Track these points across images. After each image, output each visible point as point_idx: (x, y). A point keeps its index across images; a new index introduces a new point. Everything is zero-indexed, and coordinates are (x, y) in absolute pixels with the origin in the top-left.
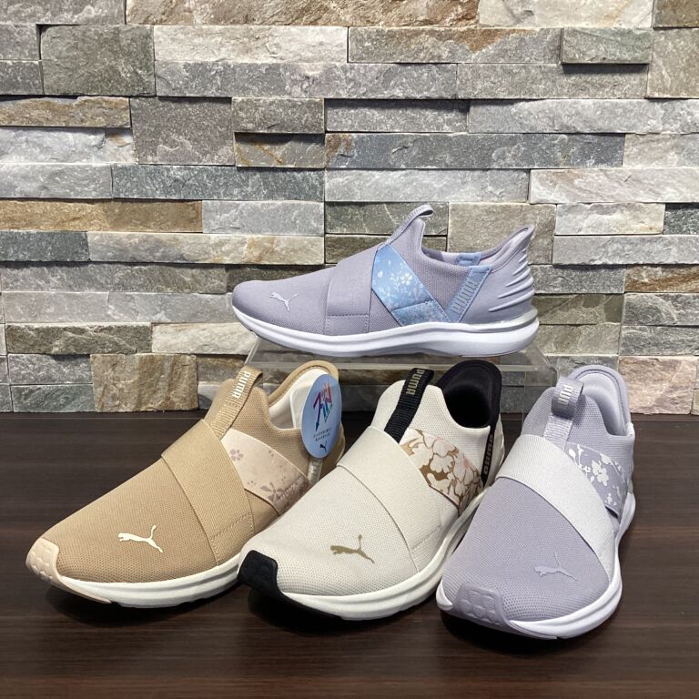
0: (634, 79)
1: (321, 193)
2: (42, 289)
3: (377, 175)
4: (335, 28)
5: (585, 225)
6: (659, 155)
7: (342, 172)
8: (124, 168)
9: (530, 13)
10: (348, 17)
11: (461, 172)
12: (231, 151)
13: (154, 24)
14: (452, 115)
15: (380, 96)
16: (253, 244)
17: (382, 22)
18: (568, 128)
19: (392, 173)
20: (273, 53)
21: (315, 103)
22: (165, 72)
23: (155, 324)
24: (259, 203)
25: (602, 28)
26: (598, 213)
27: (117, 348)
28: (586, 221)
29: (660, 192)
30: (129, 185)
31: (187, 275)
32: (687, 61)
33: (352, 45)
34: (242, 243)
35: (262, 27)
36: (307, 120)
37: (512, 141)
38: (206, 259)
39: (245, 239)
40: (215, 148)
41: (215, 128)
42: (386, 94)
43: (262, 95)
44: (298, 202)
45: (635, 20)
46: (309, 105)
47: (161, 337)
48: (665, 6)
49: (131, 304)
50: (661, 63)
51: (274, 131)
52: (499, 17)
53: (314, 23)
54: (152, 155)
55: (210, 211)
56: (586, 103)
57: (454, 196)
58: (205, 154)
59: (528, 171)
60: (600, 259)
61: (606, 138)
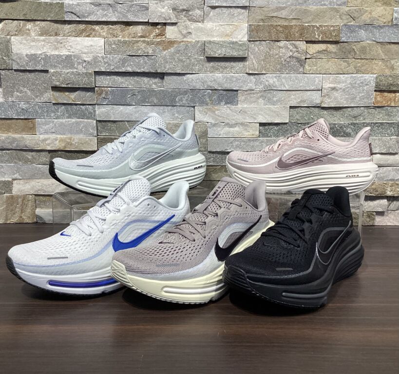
0: (240, 65)
1: (94, 116)
3: (122, 108)
4: (98, 38)
5: (222, 133)
6: (255, 100)
7: (104, 106)
9: (190, 33)
10: (104, 33)
11: (162, 107)
12: (50, 95)
13: (12, 36)
14: (157, 80)
15: (120, 70)
16: (61, 140)
17: (121, 36)
18: (211, 87)
19: (128, 107)
20: (69, 50)
21: (89, 73)
22: (17, 58)
23: (14, 179)
24: (64, 120)
25: (223, 40)
26: (228, 127)
28: (222, 131)
29: (256, 117)
31: (29, 155)
32: (265, 56)
33: (107, 47)
34: (56, 140)
35: (63, 37)
36: (85, 81)
37: (186, 92)
38: (38, 147)
39: (57, 137)
40: (42, 94)
41: (42, 84)
42: (123, 70)
43: (64, 69)
44: (83, 120)
45: (240, 37)
46: (86, 74)
47: (17, 186)
48: (253, 31)
49: (2, 170)
50: (252, 57)
51: (69, 86)
52: (175, 35)
53: (89, 36)
54: (11, 97)
55: (40, 124)
56: (218, 75)
58: (37, 97)
59: (194, 107)
60: (230, 149)
61: (230, 92)
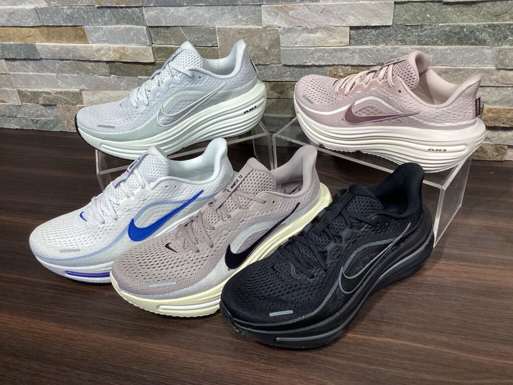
1: (143, 21)
2: (26, 72)
3: (172, 9)
5: (299, 40)
7: (152, 8)
8: (41, 9)
11: (220, 7)
16: (115, 51)
19: (180, 8)
23: (82, 90)
24: (113, 27)
26: (306, 33)
27: (67, 102)
28: (299, 38)
29: (345, 19)
30: (46, 18)
31: (89, 66)
34: (110, 49)
38: (95, 58)
39: (110, 47)
44: (132, 26)
47: (86, 97)
49: (68, 80)
55: (89, 32)
57: (218, 22)
59: (260, 5)
60: (310, 62)
